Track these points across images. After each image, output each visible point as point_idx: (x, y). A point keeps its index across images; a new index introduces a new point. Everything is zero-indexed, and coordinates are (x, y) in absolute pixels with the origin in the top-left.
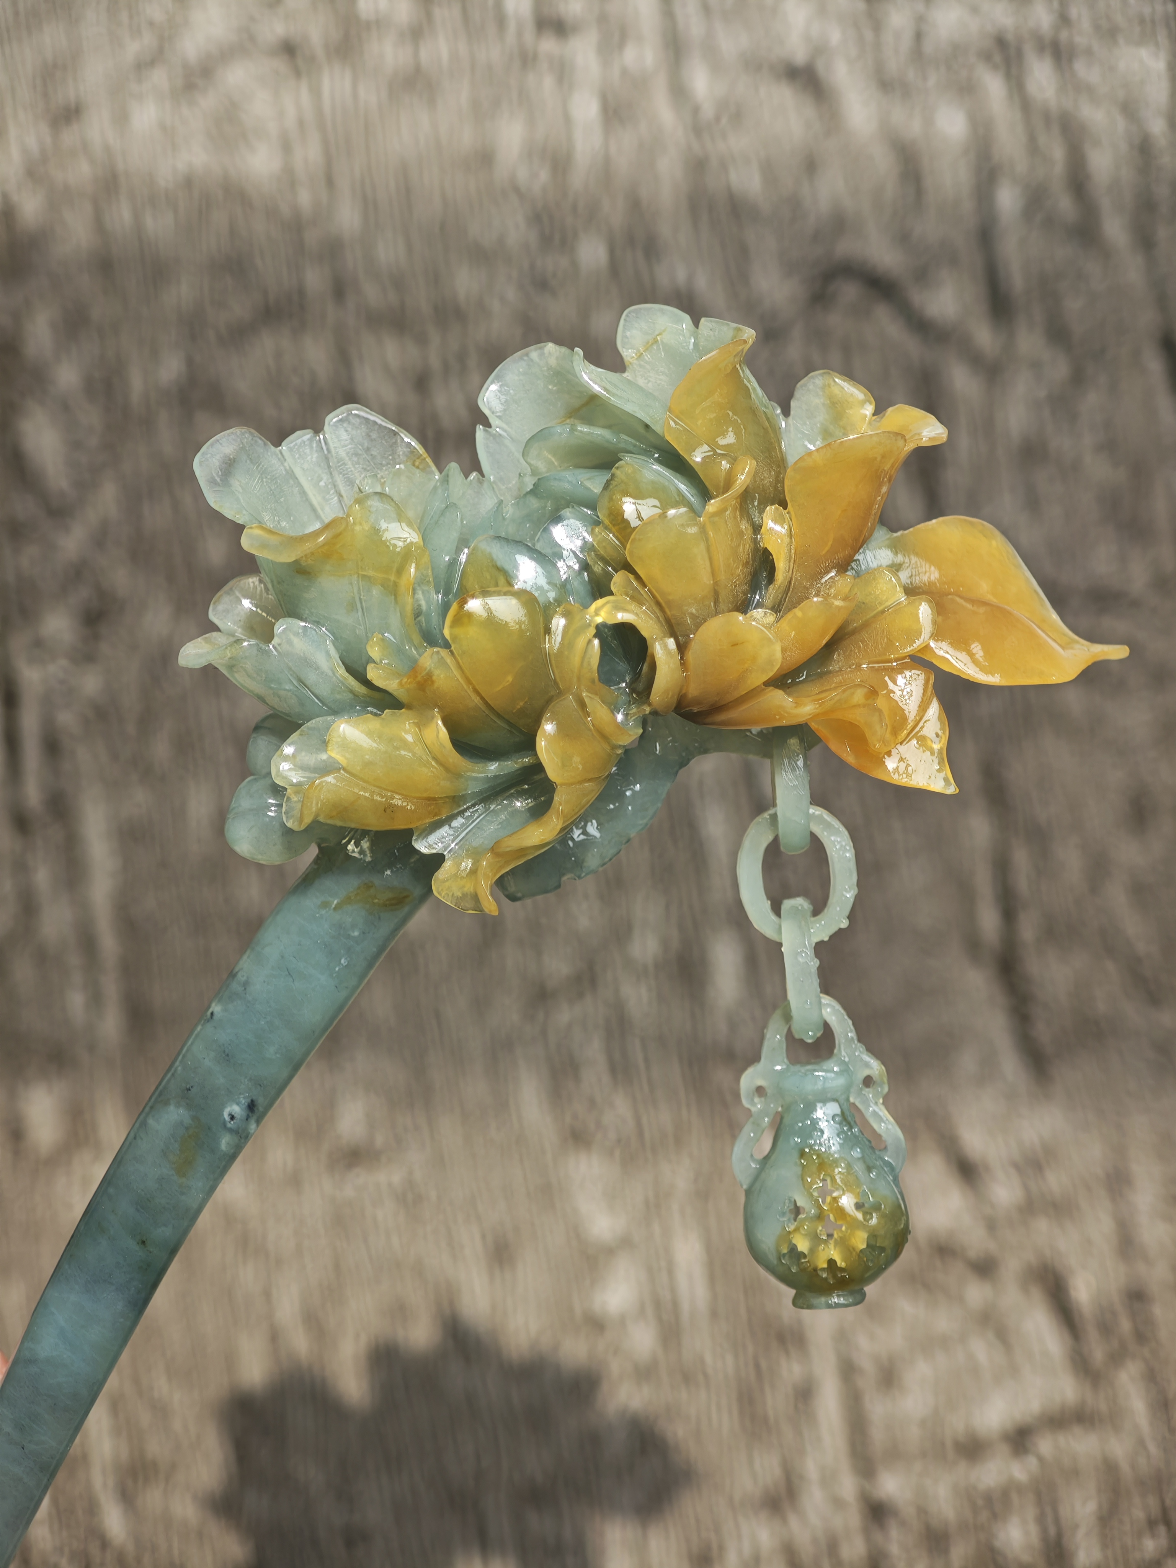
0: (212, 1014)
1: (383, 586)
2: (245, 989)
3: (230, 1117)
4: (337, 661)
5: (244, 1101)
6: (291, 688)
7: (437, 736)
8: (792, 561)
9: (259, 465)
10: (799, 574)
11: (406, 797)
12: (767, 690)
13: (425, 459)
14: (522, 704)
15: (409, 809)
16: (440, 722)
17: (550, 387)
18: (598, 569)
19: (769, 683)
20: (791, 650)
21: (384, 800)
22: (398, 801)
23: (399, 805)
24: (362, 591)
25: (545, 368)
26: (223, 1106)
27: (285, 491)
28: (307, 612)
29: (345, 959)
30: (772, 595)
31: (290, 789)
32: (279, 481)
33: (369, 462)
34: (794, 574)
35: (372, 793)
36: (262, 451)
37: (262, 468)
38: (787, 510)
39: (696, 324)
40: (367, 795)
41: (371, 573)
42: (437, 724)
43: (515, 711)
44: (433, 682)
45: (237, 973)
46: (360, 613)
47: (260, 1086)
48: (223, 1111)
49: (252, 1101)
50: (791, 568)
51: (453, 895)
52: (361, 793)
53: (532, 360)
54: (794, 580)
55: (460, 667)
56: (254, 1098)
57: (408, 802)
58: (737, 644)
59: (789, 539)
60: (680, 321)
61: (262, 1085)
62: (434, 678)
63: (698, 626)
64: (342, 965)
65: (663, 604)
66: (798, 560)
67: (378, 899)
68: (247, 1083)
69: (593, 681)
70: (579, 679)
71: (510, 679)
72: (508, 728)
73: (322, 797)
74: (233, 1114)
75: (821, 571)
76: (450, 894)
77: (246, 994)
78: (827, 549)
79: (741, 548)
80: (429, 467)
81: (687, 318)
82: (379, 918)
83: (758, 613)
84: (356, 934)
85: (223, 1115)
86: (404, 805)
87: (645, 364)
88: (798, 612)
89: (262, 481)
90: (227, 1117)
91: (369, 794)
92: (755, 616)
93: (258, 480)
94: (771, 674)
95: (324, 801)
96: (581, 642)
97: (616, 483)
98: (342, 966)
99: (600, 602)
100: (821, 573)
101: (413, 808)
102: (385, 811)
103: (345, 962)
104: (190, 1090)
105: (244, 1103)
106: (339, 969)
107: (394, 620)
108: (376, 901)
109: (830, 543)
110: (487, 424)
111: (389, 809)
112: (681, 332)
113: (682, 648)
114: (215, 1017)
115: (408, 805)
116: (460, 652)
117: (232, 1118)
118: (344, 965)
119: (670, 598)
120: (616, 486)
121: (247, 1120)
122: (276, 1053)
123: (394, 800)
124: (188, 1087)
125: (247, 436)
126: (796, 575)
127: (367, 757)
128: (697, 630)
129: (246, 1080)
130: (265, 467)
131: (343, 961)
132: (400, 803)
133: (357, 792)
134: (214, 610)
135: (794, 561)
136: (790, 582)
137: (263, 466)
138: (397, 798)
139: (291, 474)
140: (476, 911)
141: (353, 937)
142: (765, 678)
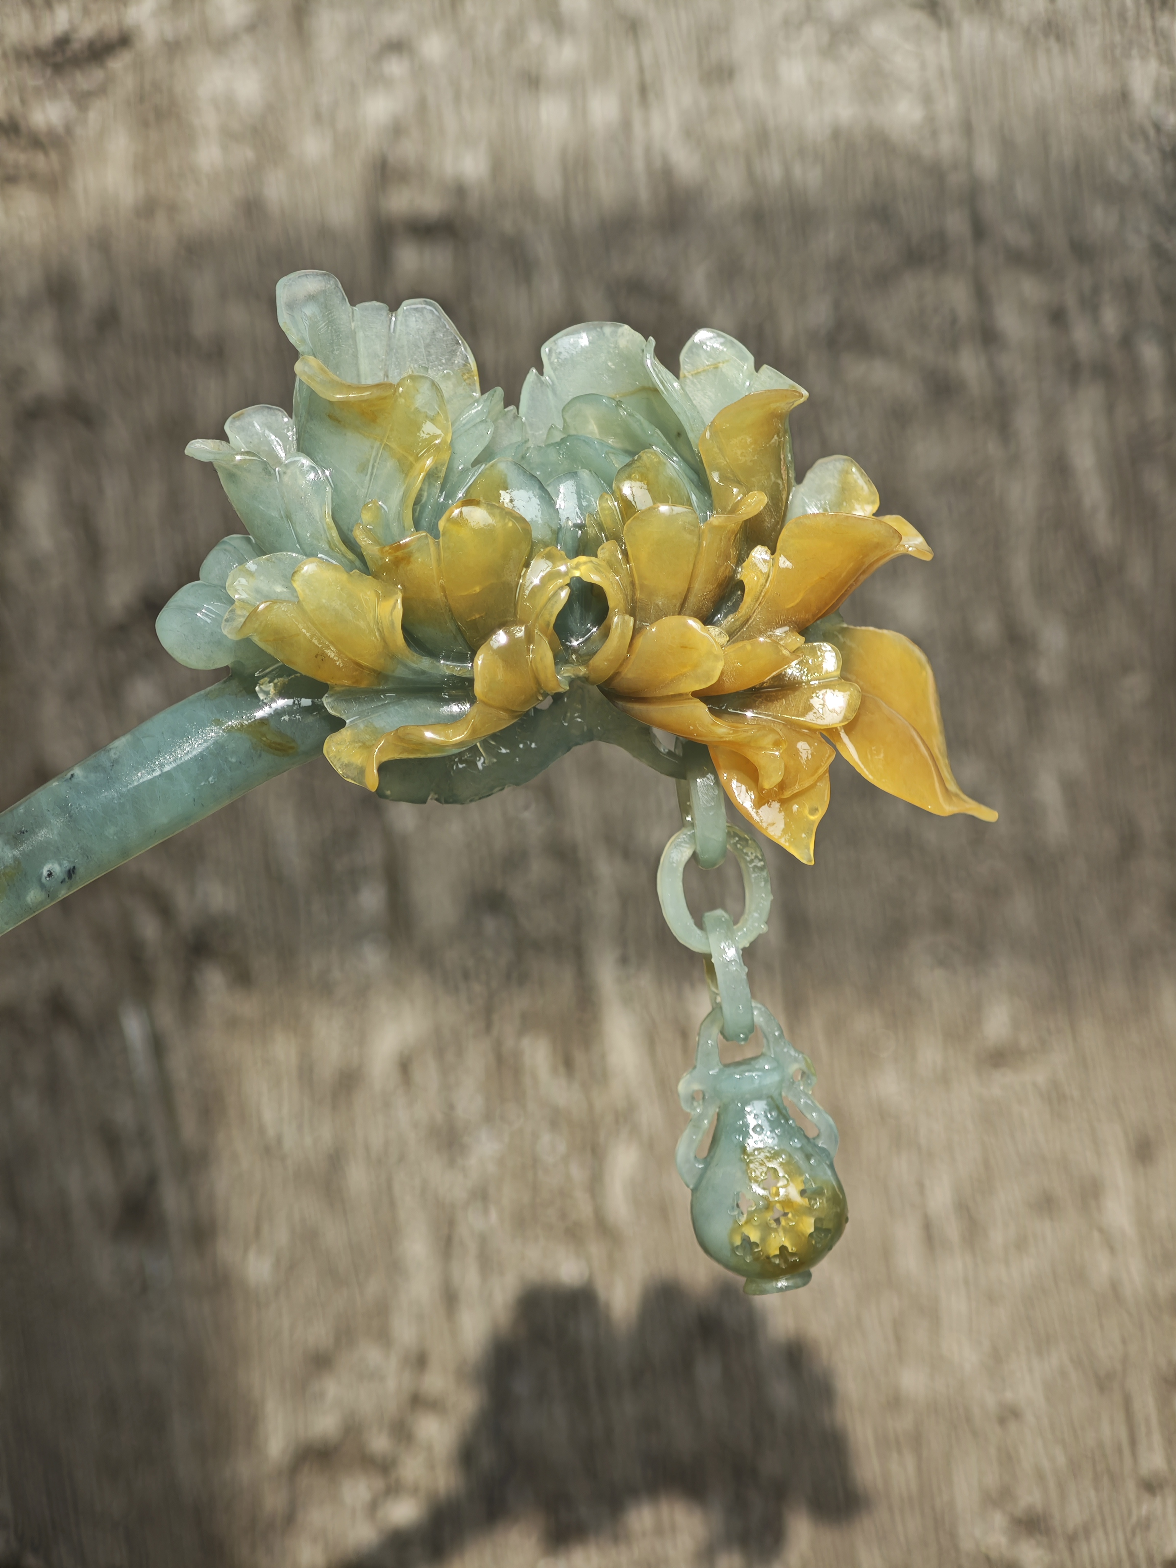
0: (72, 776)
1: (399, 461)
2: (113, 766)
3: (48, 872)
4: (328, 511)
5: (67, 865)
6: (277, 516)
7: (391, 613)
8: (758, 603)
9: (330, 313)
10: (760, 616)
11: (340, 653)
12: (692, 701)
13: (473, 376)
14: (477, 616)
15: (337, 664)
16: (399, 601)
17: (610, 364)
18: (592, 532)
19: (696, 695)
20: (727, 676)
21: (320, 646)
22: (331, 653)
23: (331, 657)
24: (378, 458)
25: (613, 345)
26: (46, 861)
27: (342, 347)
28: (320, 456)
29: (213, 778)
30: (729, 623)
31: (238, 602)
32: (341, 336)
33: (424, 356)
34: (755, 614)
35: (313, 635)
36: (338, 302)
37: (332, 317)
38: (773, 556)
39: (757, 368)
40: (308, 635)
41: (394, 445)
42: (396, 603)
43: (469, 620)
44: (409, 562)
45: (111, 749)
46: (368, 477)
47: (88, 857)
48: (44, 865)
49: (74, 868)
50: (755, 608)
51: (340, 759)
52: (304, 631)
53: (604, 334)
54: (752, 619)
55: (439, 560)
56: (77, 866)
57: (339, 658)
58: (686, 647)
59: (764, 581)
60: (744, 359)
61: (89, 858)
62: (412, 559)
63: (658, 618)
64: (209, 782)
65: (637, 586)
66: (764, 603)
67: (267, 739)
68: (77, 849)
69: (548, 625)
70: (537, 617)
71: (477, 589)
72: (454, 633)
73: (268, 618)
74: (52, 871)
75: (779, 622)
76: (338, 757)
77: (111, 770)
78: (792, 604)
79: (723, 569)
80: (475, 384)
81: (751, 358)
82: (260, 756)
83: (713, 630)
84: (233, 760)
85: (43, 868)
86: (335, 659)
87: (697, 383)
88: (748, 645)
89: (328, 327)
90: (45, 873)
91: (310, 634)
92: (710, 631)
93: (325, 325)
94: (704, 686)
95: (269, 623)
96: (551, 587)
97: (640, 464)
98: (207, 783)
99: (582, 559)
100: (777, 624)
101: (341, 665)
102: (316, 657)
103: (212, 781)
104: (24, 833)
105: (66, 867)
106: (204, 785)
107: (396, 497)
108: (264, 739)
109: (797, 601)
110: (541, 371)
111: (320, 656)
112: (741, 368)
113: (636, 631)
114: (74, 780)
115: (338, 661)
116: (446, 546)
117: (50, 875)
118: (210, 783)
119: (646, 582)
120: (638, 467)
121: (62, 882)
122: (115, 834)
123: (329, 651)
124: (23, 830)
125: (331, 283)
126: (756, 615)
127: (324, 601)
128: (655, 622)
129: (78, 846)
130: (335, 317)
131: (210, 779)
132: (332, 655)
133: (301, 628)
134: (231, 422)
135: (760, 603)
136: (748, 620)
137: (334, 315)
138: (331, 650)
139: (353, 334)
140: (355, 781)
141: (229, 761)
142: (697, 687)
